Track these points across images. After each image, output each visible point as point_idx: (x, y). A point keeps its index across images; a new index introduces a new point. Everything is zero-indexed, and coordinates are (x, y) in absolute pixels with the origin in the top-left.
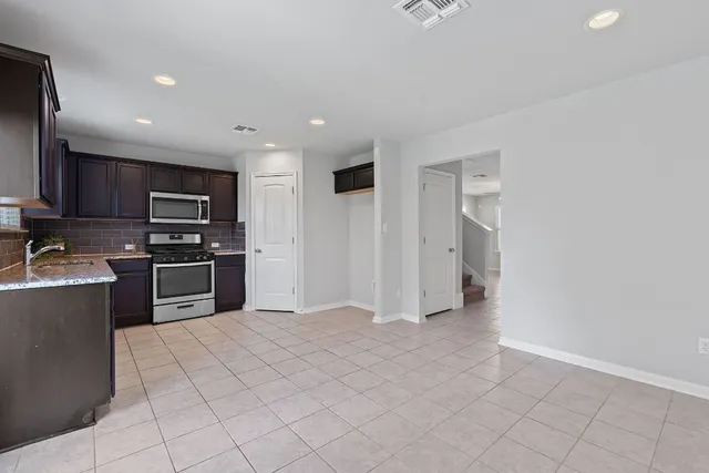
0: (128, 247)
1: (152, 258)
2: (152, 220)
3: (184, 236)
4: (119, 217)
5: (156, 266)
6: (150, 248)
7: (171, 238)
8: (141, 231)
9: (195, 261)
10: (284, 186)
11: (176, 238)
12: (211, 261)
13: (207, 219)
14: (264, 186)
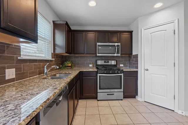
0: (91, 66)
1: (97, 71)
2: (98, 55)
3: (110, 61)
4: (87, 54)
5: (99, 75)
6: (97, 66)
7: (105, 62)
8: (94, 59)
9: (115, 73)
10: (166, 30)
11: (107, 62)
12: (121, 73)
13: (119, 54)
14: (150, 34)
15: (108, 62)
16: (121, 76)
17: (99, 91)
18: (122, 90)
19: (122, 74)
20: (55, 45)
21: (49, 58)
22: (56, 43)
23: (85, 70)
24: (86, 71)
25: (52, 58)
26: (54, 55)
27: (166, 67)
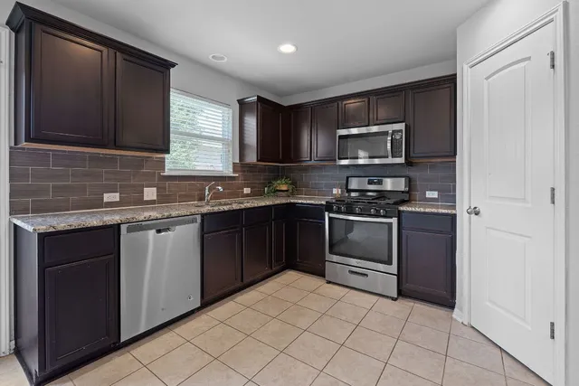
0: (335, 191)
2: (339, 162)
3: (384, 181)
5: (328, 215)
7: (368, 184)
9: (370, 216)
10: (529, 58)
11: (375, 183)
12: (392, 218)
13: (401, 156)
14: (487, 78)
15: (380, 183)
16: (390, 225)
17: (329, 257)
18: (394, 268)
19: (394, 221)
20: (242, 146)
21: (229, 172)
22: (246, 142)
23: (300, 201)
24: (302, 204)
25: (234, 171)
26: (242, 166)
27: (530, 205)
